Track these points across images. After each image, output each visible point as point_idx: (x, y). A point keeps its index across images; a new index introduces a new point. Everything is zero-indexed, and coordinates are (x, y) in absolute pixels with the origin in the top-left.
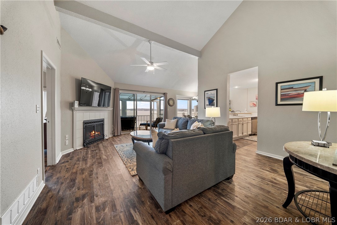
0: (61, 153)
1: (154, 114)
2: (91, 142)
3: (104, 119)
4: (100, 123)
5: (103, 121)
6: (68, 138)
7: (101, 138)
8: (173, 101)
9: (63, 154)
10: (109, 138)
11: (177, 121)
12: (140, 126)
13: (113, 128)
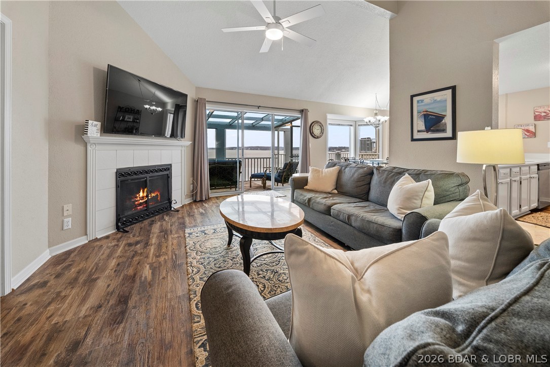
0: (48, 250)
1: (280, 156)
2: (137, 218)
3: (171, 165)
4: (161, 173)
5: (168, 168)
6: (70, 212)
7: (164, 206)
8: (321, 126)
9: (54, 254)
10: (183, 207)
11: (340, 173)
12: (251, 178)
13: (193, 184)
